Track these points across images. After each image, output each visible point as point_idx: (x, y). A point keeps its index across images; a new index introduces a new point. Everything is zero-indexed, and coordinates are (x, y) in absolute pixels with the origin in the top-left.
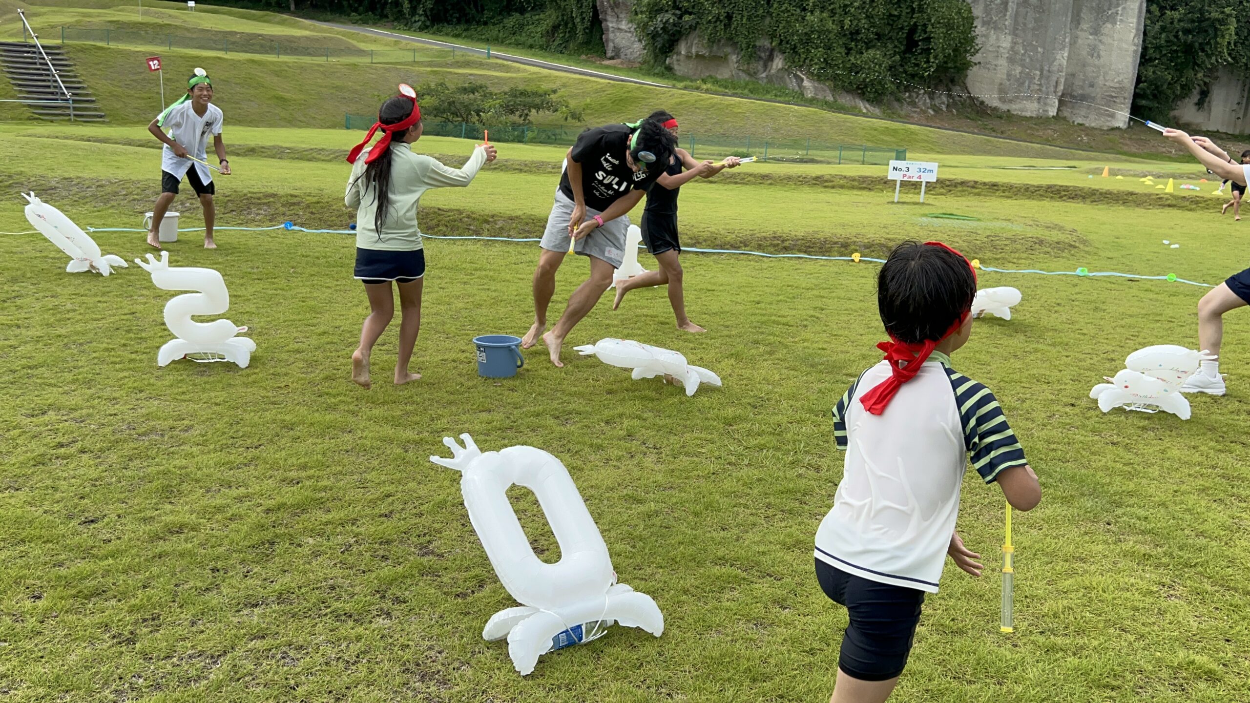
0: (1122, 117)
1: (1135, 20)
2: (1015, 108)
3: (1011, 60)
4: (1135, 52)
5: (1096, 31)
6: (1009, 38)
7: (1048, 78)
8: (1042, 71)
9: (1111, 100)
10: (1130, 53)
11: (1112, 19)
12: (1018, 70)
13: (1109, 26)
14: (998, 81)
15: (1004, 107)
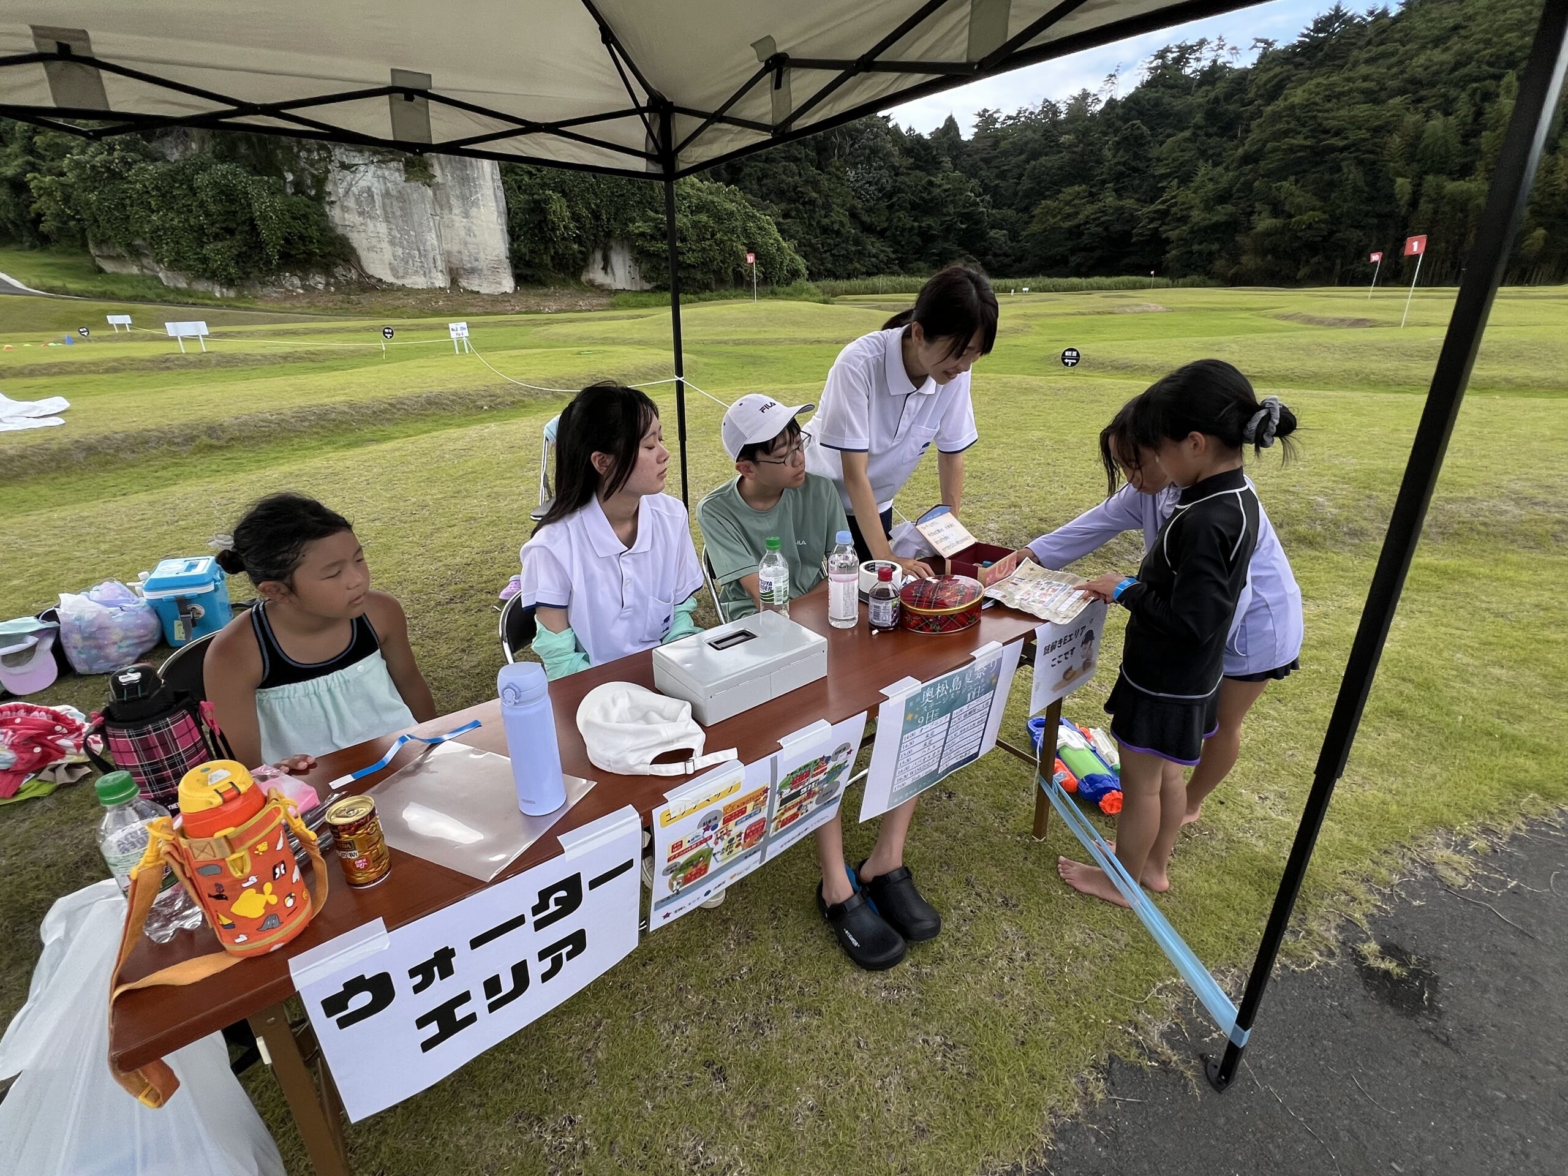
0: (508, 284)
1: (494, 204)
2: (409, 282)
3: (392, 243)
4: (502, 230)
5: (467, 215)
6: (384, 225)
7: (425, 256)
8: (419, 250)
9: (494, 270)
10: (499, 232)
11: (475, 203)
12: (400, 251)
13: (474, 209)
14: (387, 262)
15: (399, 282)
